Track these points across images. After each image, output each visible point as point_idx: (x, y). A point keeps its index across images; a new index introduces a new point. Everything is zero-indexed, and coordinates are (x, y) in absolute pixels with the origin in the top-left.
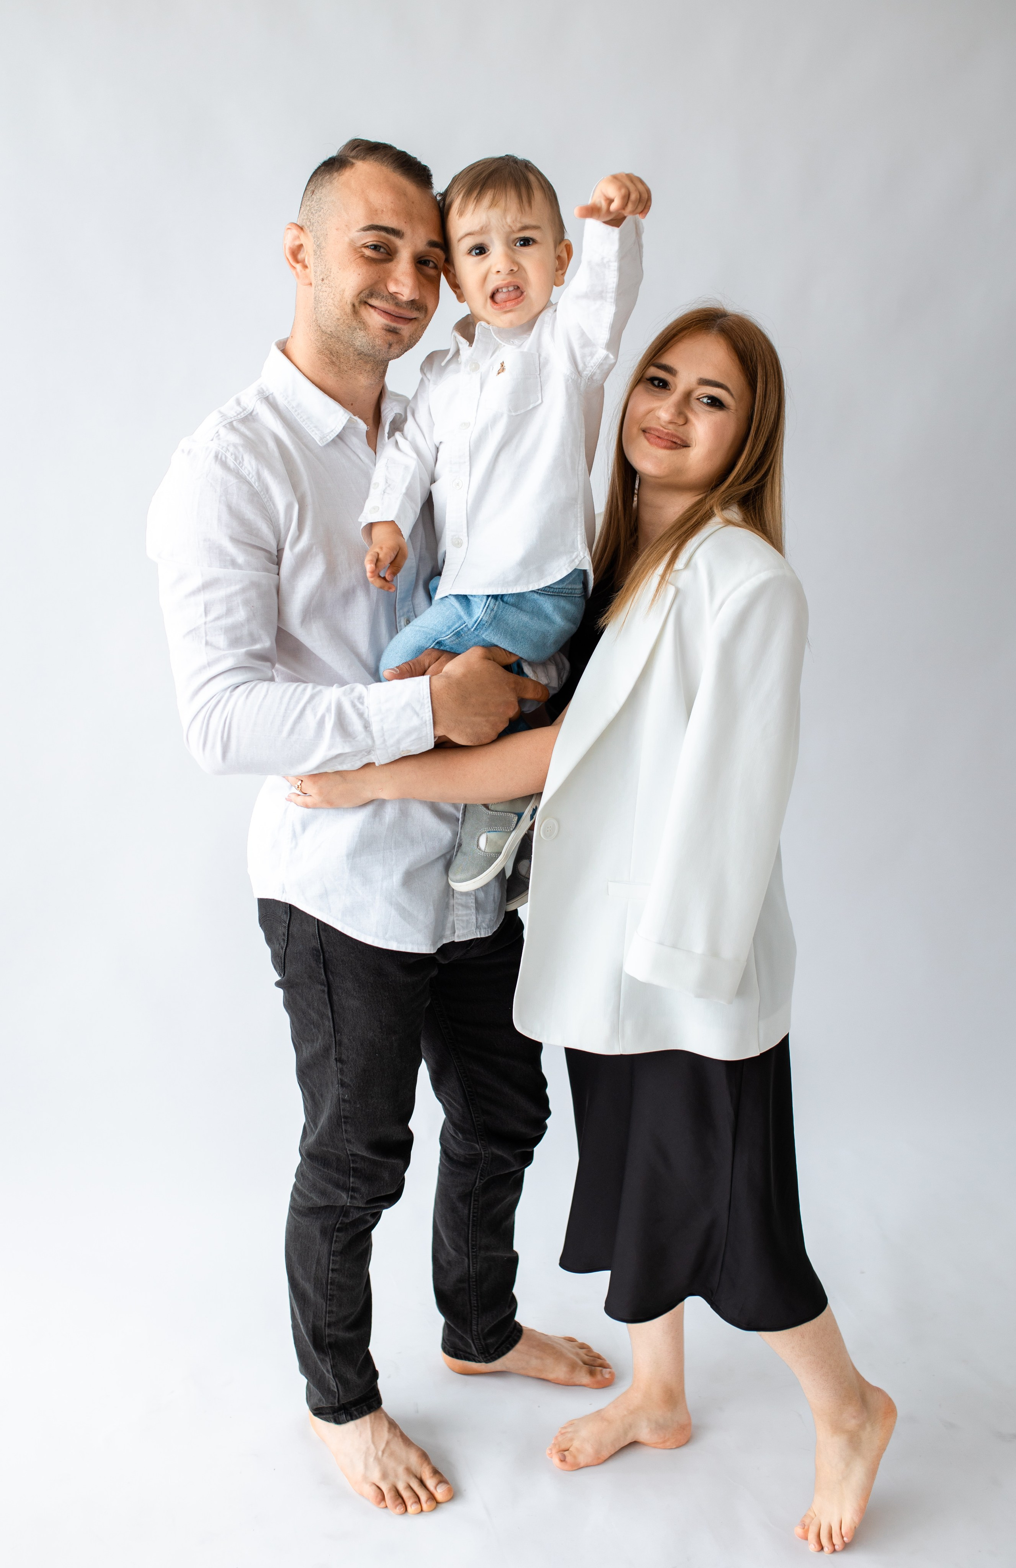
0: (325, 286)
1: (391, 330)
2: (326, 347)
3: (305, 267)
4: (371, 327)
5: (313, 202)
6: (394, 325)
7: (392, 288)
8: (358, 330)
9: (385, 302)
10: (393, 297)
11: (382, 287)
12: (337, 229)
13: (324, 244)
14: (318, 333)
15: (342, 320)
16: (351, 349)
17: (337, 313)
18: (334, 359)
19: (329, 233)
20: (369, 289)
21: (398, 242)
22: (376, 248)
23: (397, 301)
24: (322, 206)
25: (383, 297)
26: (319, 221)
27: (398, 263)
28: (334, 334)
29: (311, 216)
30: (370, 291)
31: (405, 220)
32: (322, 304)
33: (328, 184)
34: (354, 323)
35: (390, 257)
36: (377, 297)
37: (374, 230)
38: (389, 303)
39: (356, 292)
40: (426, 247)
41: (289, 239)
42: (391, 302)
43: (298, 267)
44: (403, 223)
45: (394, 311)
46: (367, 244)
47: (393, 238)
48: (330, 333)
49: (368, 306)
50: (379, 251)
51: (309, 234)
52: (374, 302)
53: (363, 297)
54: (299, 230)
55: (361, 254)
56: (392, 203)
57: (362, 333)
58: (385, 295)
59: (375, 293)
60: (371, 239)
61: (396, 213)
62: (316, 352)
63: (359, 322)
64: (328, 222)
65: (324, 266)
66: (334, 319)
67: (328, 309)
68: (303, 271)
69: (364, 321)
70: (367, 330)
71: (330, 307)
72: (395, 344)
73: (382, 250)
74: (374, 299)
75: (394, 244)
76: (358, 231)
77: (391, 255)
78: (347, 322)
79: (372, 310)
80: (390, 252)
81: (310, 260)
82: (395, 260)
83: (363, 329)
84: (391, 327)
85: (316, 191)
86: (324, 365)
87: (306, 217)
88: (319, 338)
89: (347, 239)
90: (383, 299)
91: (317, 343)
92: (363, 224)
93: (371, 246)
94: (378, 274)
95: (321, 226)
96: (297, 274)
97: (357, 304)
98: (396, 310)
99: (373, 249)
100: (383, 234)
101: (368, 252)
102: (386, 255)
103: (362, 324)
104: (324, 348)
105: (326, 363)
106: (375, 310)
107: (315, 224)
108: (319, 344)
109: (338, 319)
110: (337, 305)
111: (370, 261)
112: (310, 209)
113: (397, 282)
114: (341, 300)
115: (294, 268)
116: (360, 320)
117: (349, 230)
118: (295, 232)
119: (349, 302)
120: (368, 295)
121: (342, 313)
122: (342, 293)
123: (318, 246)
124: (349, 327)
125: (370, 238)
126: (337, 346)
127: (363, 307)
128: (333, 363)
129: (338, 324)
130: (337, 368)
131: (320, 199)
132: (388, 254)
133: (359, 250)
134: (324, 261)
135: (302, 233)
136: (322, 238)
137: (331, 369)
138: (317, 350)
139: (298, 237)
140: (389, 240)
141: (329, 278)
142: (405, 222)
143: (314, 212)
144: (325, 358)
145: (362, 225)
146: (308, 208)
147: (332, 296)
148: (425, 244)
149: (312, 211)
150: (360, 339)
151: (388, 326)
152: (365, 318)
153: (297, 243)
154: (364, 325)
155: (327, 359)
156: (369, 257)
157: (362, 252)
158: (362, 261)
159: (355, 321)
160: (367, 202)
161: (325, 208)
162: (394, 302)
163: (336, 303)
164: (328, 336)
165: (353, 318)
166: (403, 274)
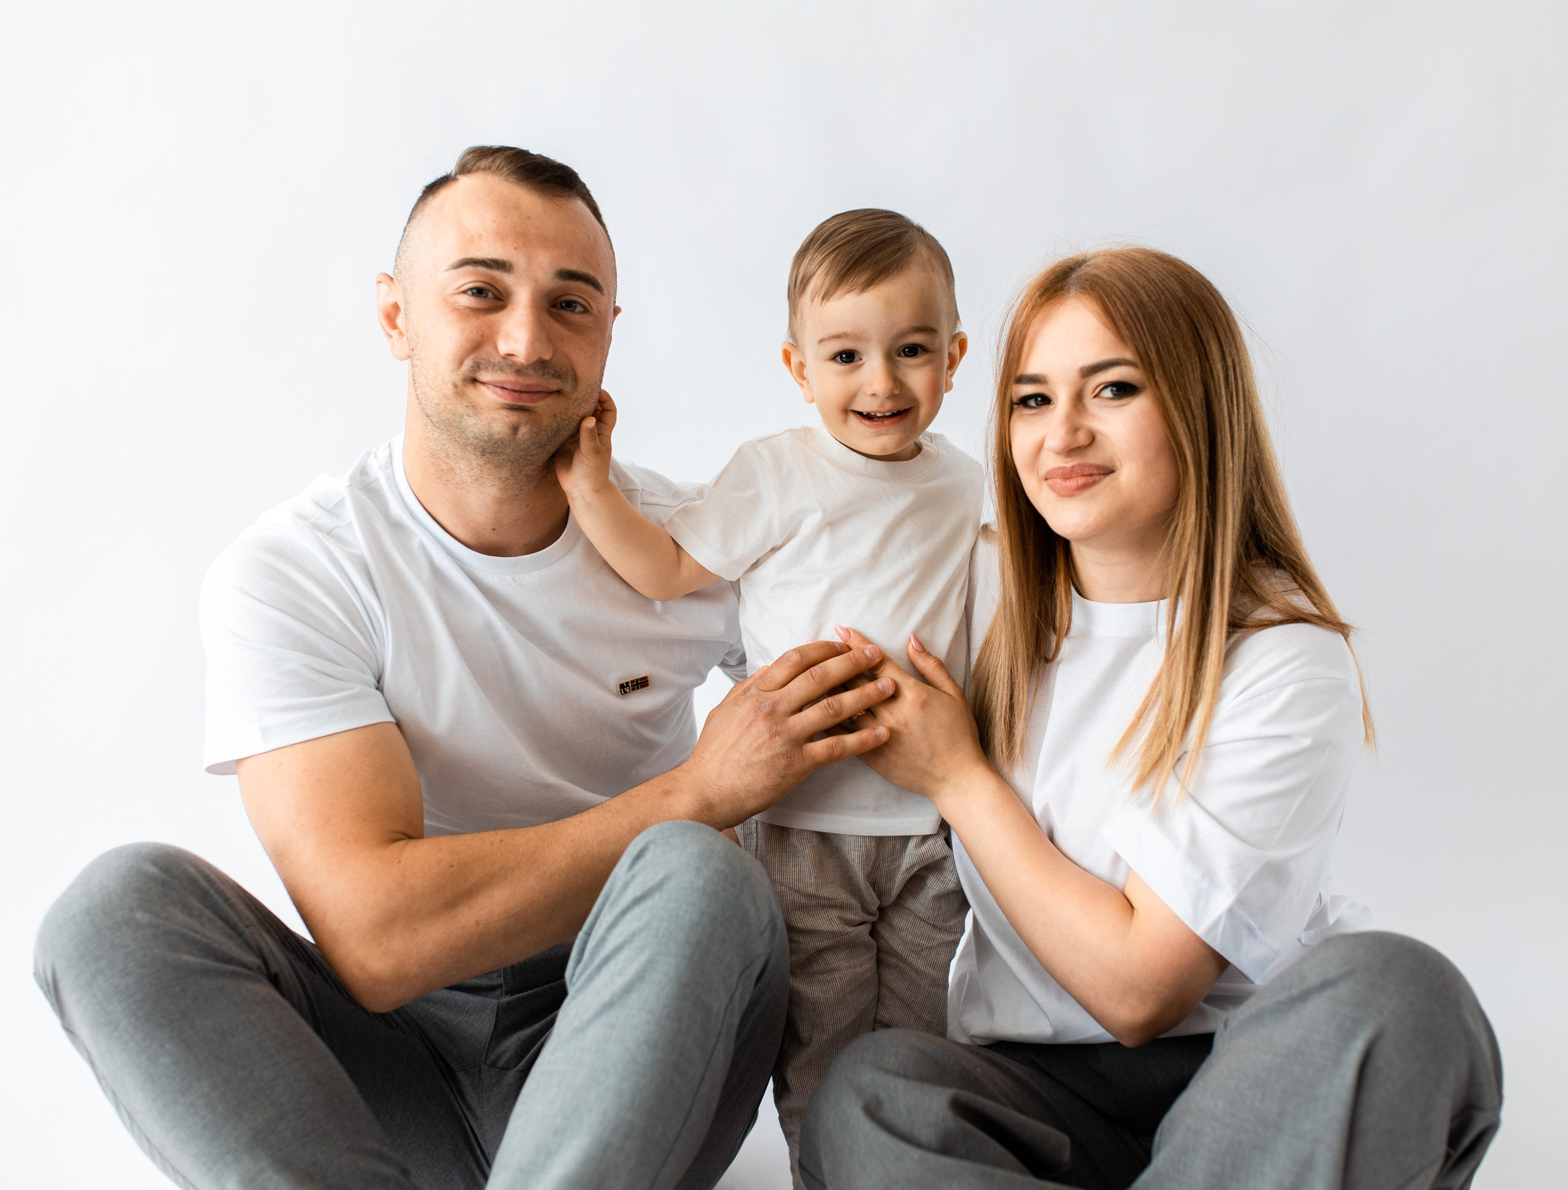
3: (401, 334)
8: (465, 417)
9: (499, 372)
15: (442, 406)
22: (479, 292)
23: (516, 367)
30: (473, 359)
31: (515, 245)
34: (460, 409)
35: (500, 303)
38: (506, 373)
40: (557, 280)
42: (508, 371)
44: (513, 251)
47: (497, 274)
52: (484, 376)
56: (494, 222)
61: (501, 236)
63: (466, 406)
69: (474, 404)
73: (490, 294)
75: (503, 282)
76: (447, 270)
77: (501, 300)
78: (449, 407)
79: (483, 388)
80: (502, 298)
83: (471, 414)
93: (471, 289)
98: (520, 380)
99: (473, 294)
100: (482, 269)
101: (467, 301)
102: (492, 301)
103: (471, 408)
106: (488, 388)
109: (438, 404)
124: (454, 414)
125: (468, 278)
129: (440, 411)
140: (493, 278)
142: (515, 248)
148: (551, 275)
159: (459, 406)
162: (513, 370)
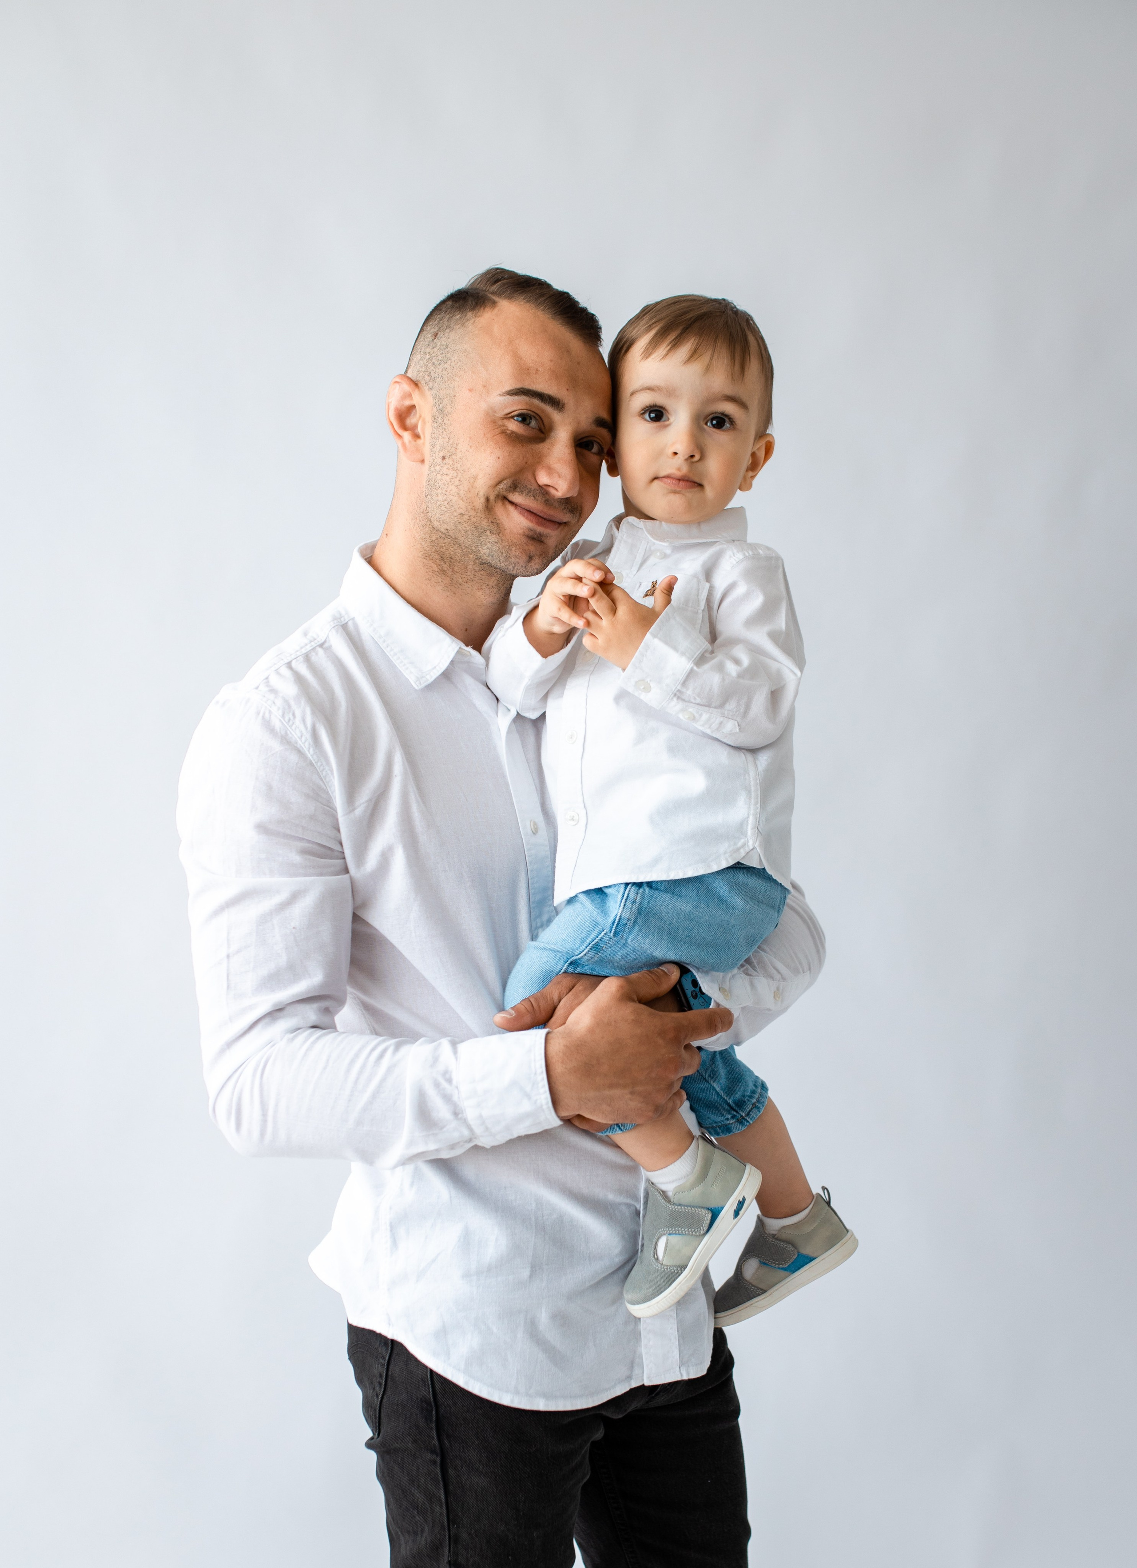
0: (446, 467)
1: (535, 536)
2: (436, 550)
4: (508, 531)
5: (435, 350)
6: (540, 529)
7: (543, 478)
10: (543, 491)
11: (529, 476)
12: (470, 390)
13: (449, 409)
14: (427, 529)
16: (471, 556)
17: (461, 506)
18: (445, 567)
19: (457, 395)
20: (512, 479)
21: (556, 416)
24: (449, 355)
25: (530, 491)
26: (444, 377)
27: (553, 444)
28: (451, 533)
29: (432, 368)
32: (439, 491)
33: (458, 326)
36: (522, 492)
37: (524, 395)
39: (493, 482)
41: (395, 398)
43: (407, 436)
45: (542, 511)
46: (513, 414)
48: (445, 531)
49: (507, 503)
50: (528, 425)
51: (428, 393)
53: (502, 489)
54: (413, 386)
55: (502, 428)
57: (493, 538)
58: (533, 488)
59: (519, 485)
60: (519, 407)
62: (420, 556)
64: (457, 379)
65: (447, 440)
66: (455, 514)
67: (449, 500)
68: (413, 443)
70: (501, 535)
71: (452, 497)
72: (537, 557)
74: (517, 493)
81: (426, 429)
82: (548, 441)
84: (535, 532)
85: (440, 334)
86: (430, 574)
87: (423, 369)
88: (427, 536)
89: (483, 406)
90: (530, 494)
91: (423, 543)
92: (510, 385)
94: (525, 459)
95: (447, 384)
96: (404, 445)
97: (492, 498)
104: (433, 550)
105: (434, 572)
107: (438, 380)
108: (426, 545)
110: (462, 496)
111: (513, 439)
112: (430, 359)
113: (550, 470)
114: (469, 491)
115: (400, 436)
116: (493, 521)
117: (488, 392)
118: (406, 387)
119: (481, 494)
120: (510, 487)
121: (469, 508)
122: (472, 480)
123: (441, 411)
126: (452, 549)
127: (500, 504)
128: (443, 572)
130: (448, 579)
131: (447, 346)
132: (541, 430)
133: (500, 423)
134: (448, 432)
135: (417, 390)
136: (446, 401)
137: (440, 580)
138: (422, 553)
139: (410, 395)
141: (454, 457)
143: (436, 363)
144: (432, 564)
145: (508, 387)
146: (428, 357)
147: (457, 483)
149: (434, 361)
150: (489, 545)
151: (530, 530)
152: (501, 517)
153: (408, 403)
154: (498, 528)
155: (434, 566)
156: (513, 432)
157: (504, 426)
158: (504, 440)
160: (517, 357)
161: (453, 359)
163: (462, 493)
164: (440, 534)
165: (483, 516)
166: (559, 461)
